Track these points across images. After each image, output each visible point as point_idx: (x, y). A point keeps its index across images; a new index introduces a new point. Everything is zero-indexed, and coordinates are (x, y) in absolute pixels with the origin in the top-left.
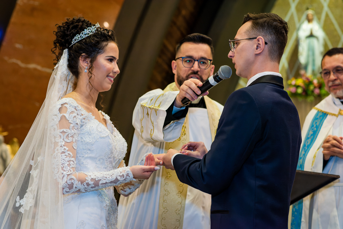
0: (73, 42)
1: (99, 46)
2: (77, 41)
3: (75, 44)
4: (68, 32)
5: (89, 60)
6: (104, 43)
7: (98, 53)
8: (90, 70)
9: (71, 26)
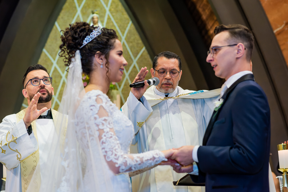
0: (85, 43)
1: (109, 43)
2: (88, 42)
3: (86, 45)
4: (76, 35)
5: (103, 57)
6: (112, 41)
7: (110, 49)
8: (107, 65)
9: (78, 30)
